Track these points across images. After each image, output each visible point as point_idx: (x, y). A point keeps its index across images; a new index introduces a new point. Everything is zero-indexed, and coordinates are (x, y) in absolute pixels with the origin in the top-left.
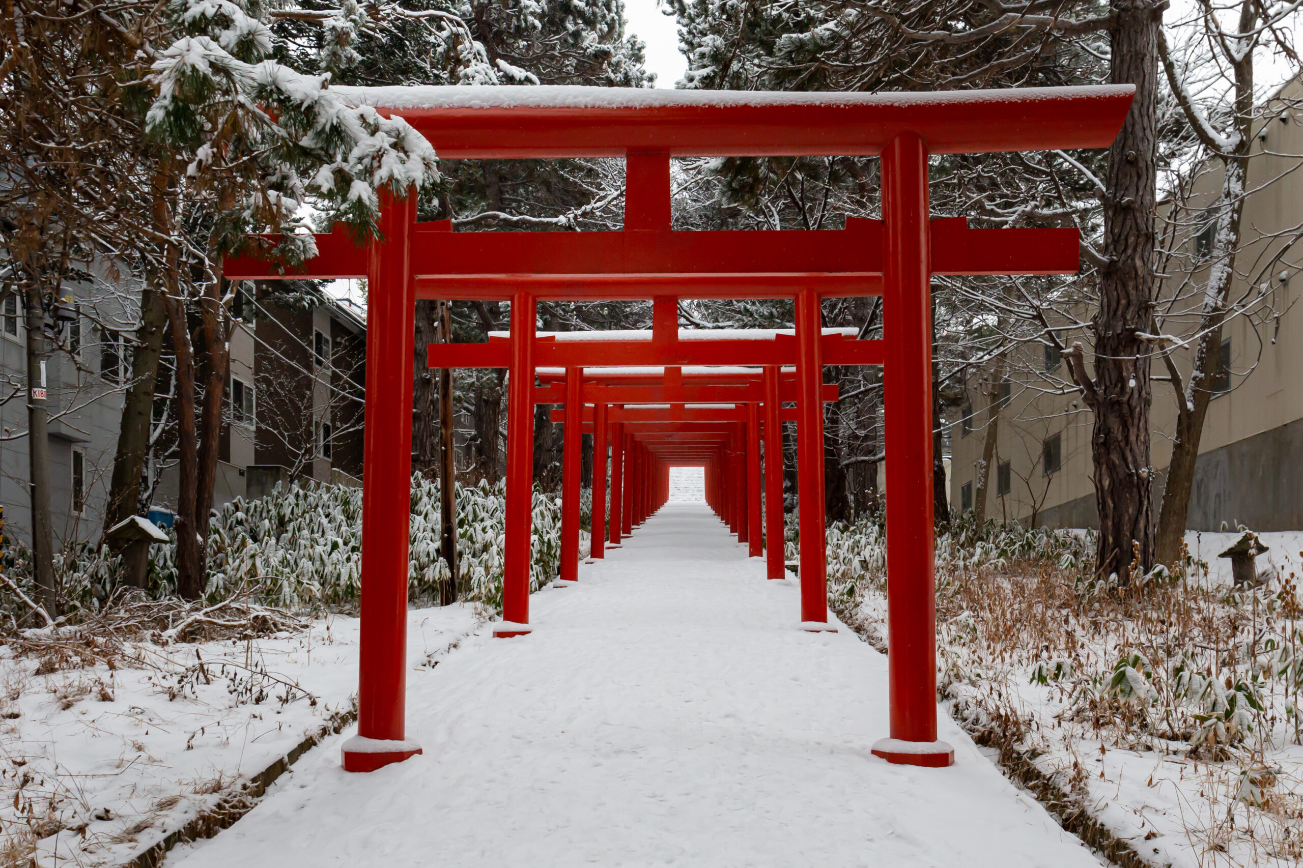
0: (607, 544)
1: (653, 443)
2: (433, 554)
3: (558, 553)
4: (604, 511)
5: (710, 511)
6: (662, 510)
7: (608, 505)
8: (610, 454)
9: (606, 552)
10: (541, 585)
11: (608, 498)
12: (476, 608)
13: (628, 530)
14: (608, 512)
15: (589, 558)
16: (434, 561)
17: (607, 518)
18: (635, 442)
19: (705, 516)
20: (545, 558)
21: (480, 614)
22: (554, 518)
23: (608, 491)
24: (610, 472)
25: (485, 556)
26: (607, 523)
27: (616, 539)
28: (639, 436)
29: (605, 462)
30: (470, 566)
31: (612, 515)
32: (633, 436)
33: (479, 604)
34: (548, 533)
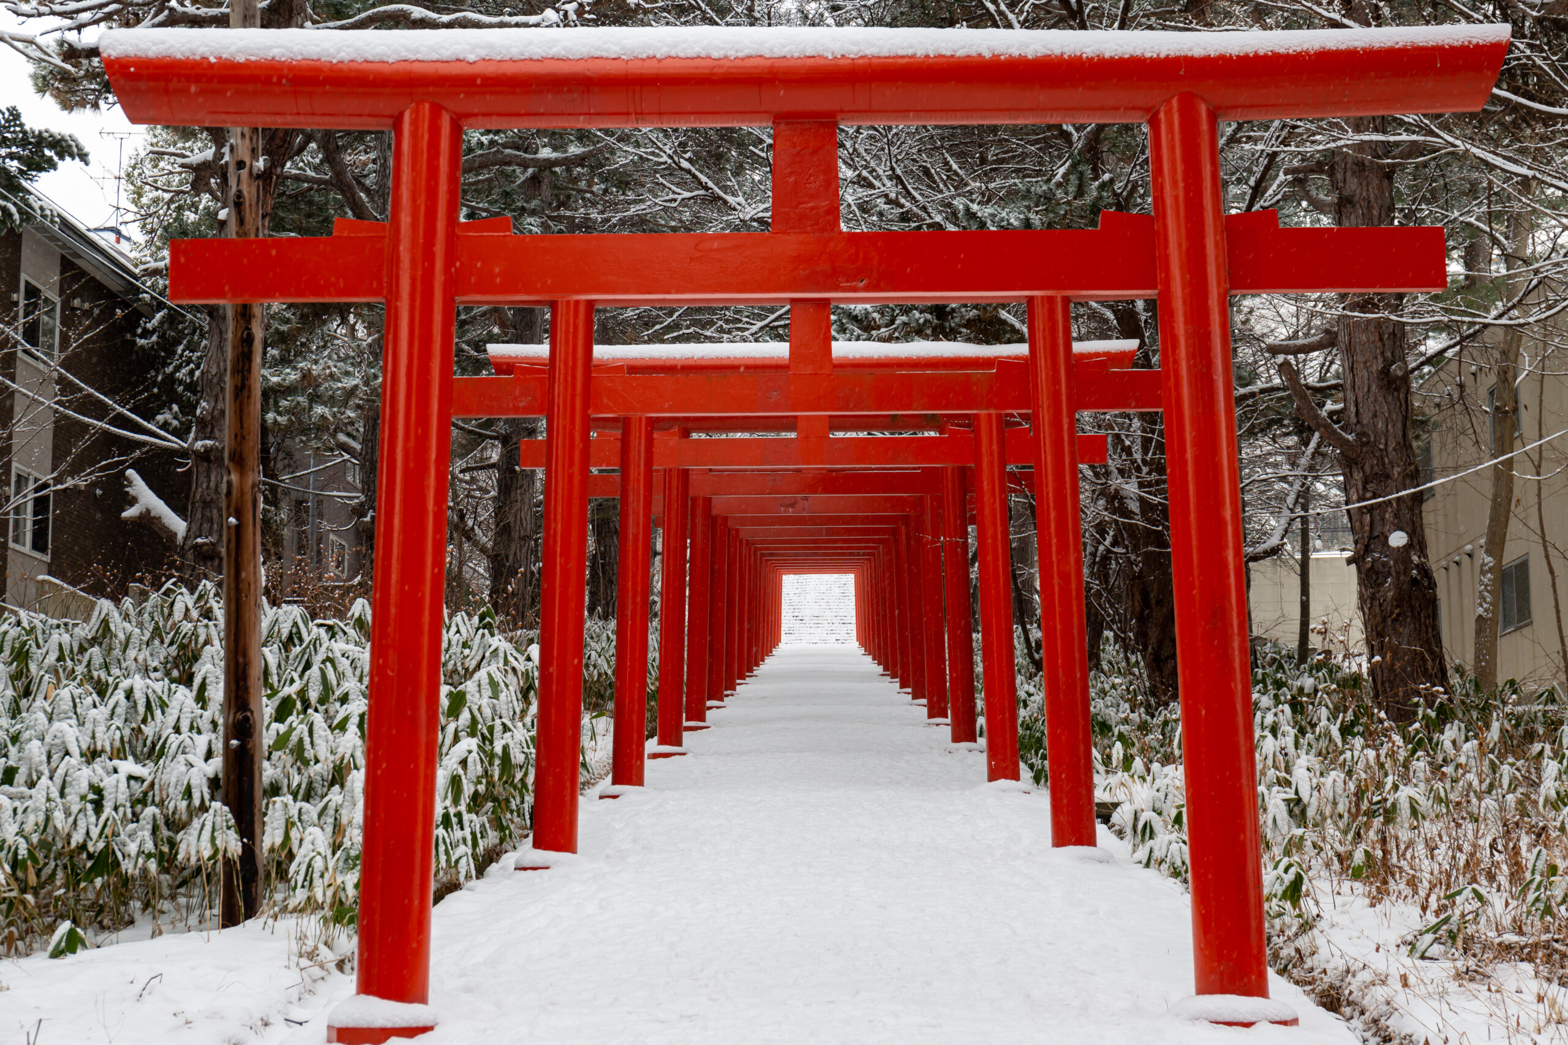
0: (652, 745)
1: (753, 521)
2: (200, 790)
3: (531, 779)
4: (644, 671)
5: (870, 665)
6: (769, 665)
7: (654, 655)
8: (659, 547)
9: (648, 763)
10: (484, 863)
11: (653, 640)
12: (302, 938)
13: (698, 714)
14: (654, 673)
15: (606, 784)
16: (204, 808)
17: (652, 685)
18: (714, 519)
19: (864, 677)
20: (499, 790)
21: (311, 955)
22: (525, 694)
23: (655, 623)
24: (657, 584)
25: (335, 796)
26: (652, 697)
27: (672, 736)
28: (721, 503)
29: (647, 565)
30: (289, 825)
31: (661, 678)
32: (708, 501)
33: (312, 924)
34: (506, 729)
